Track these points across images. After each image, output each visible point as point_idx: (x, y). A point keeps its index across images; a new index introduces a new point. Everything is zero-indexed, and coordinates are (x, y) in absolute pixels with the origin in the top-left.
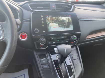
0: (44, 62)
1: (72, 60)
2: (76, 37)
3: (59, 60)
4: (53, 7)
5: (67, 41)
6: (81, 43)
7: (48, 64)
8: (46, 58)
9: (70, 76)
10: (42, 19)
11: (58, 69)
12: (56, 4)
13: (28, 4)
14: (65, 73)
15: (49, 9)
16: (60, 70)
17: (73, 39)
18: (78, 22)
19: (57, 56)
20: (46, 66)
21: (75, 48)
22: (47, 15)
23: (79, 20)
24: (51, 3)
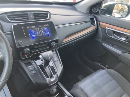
0: (31, 68)
1: (54, 62)
2: (55, 43)
3: (43, 65)
4: (31, 16)
5: (48, 48)
6: (59, 46)
7: (35, 69)
8: (32, 65)
9: (54, 75)
10: (24, 31)
11: (44, 71)
12: (33, 14)
13: (5, 15)
14: (50, 74)
15: (28, 19)
16: (45, 72)
17: (53, 45)
18: (55, 29)
19: (42, 62)
20: (33, 72)
21: (55, 52)
22: (28, 26)
23: (56, 27)
24: (29, 13)
